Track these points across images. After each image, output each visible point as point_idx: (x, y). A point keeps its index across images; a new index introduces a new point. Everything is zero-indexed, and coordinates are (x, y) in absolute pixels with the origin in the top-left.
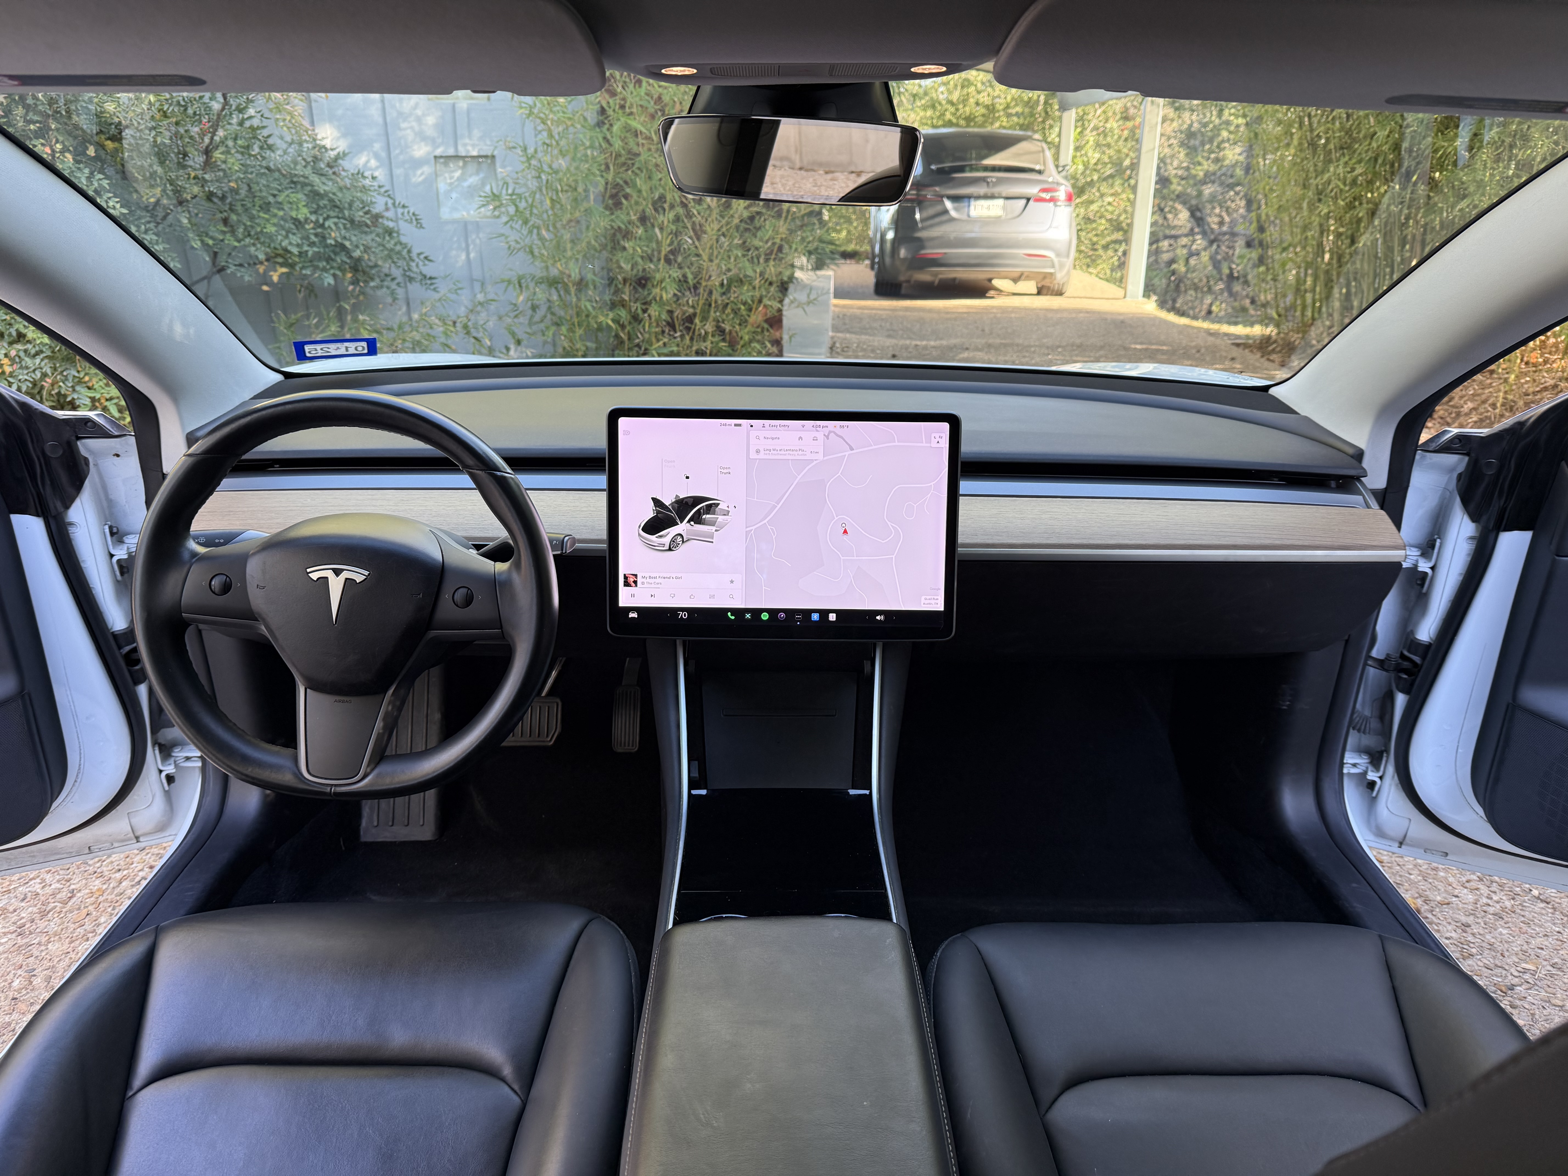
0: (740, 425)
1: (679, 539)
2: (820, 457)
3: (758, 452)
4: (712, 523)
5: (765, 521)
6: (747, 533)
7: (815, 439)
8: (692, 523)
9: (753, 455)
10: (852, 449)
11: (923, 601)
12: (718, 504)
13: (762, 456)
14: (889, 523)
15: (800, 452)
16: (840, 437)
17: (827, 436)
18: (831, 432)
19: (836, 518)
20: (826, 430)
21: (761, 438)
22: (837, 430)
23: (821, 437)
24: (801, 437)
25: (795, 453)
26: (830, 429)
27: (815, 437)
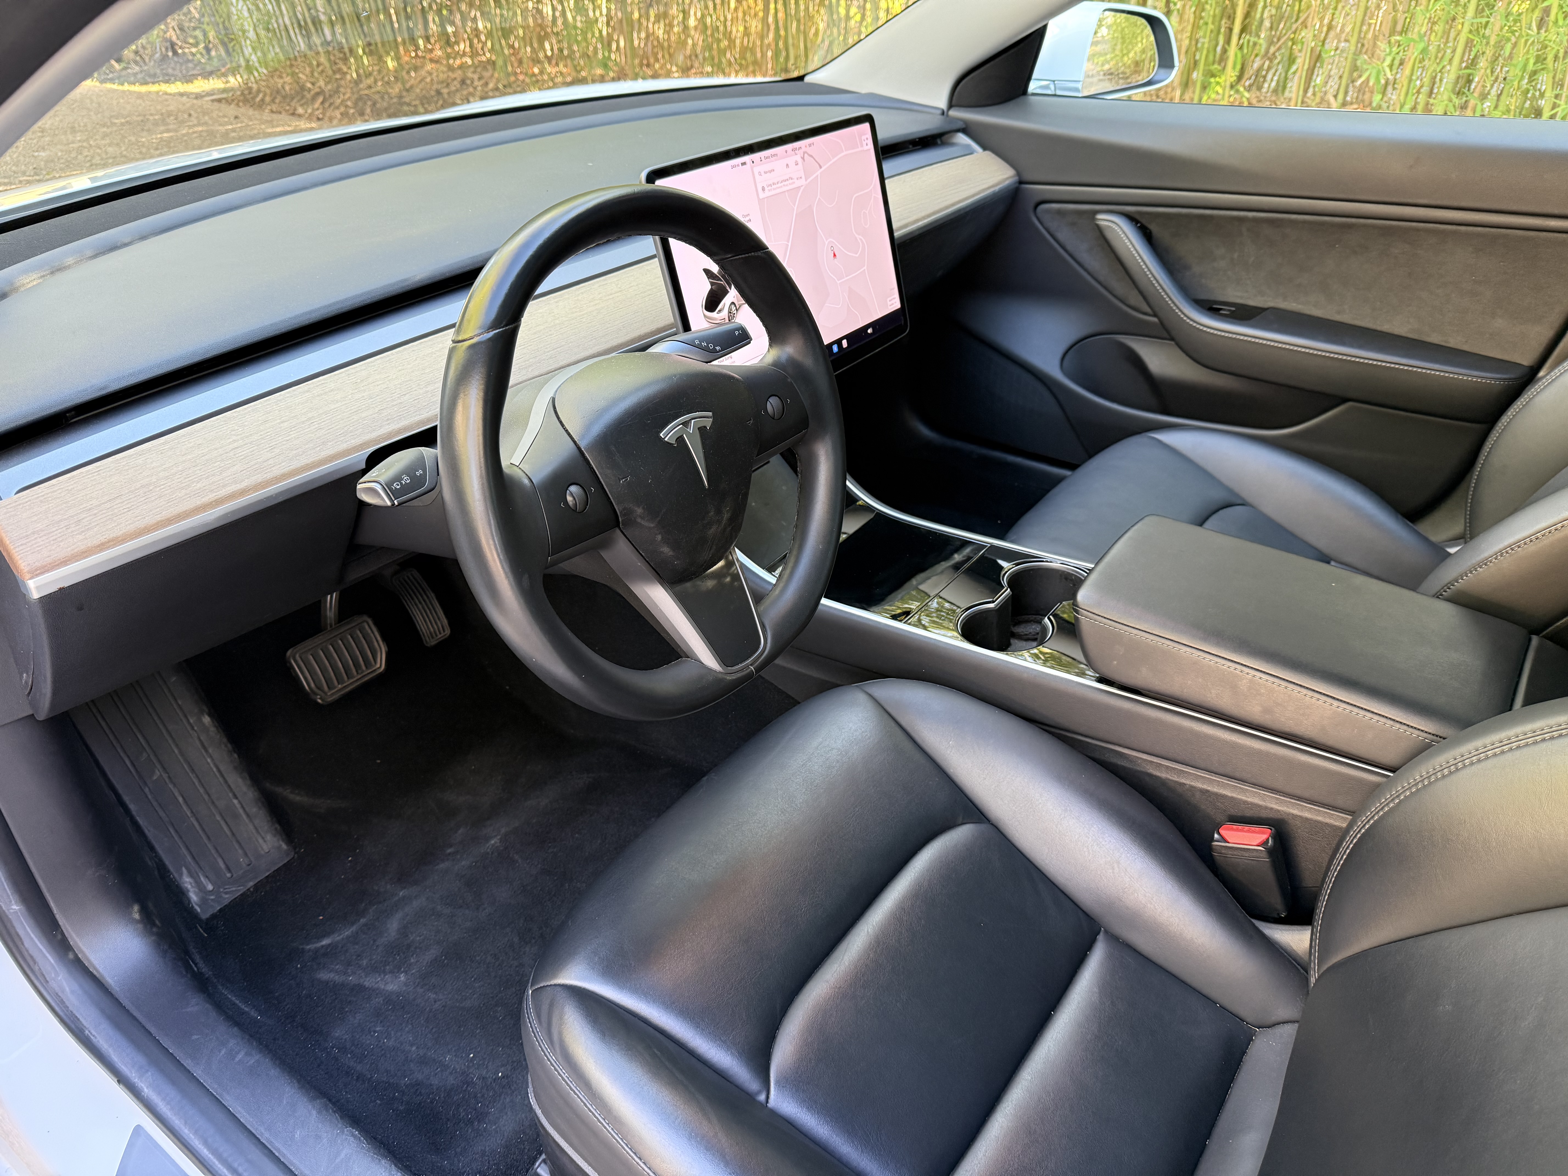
0: (745, 164)
1: (734, 308)
2: (803, 181)
7: (797, 163)
9: (762, 195)
10: (821, 167)
11: (889, 302)
13: (767, 193)
14: (857, 236)
15: (790, 181)
16: (811, 156)
17: (803, 158)
18: (804, 153)
19: (827, 243)
20: (801, 151)
21: (763, 173)
22: (809, 150)
23: (800, 161)
24: (787, 165)
25: (787, 183)
26: (804, 149)
27: (796, 161)
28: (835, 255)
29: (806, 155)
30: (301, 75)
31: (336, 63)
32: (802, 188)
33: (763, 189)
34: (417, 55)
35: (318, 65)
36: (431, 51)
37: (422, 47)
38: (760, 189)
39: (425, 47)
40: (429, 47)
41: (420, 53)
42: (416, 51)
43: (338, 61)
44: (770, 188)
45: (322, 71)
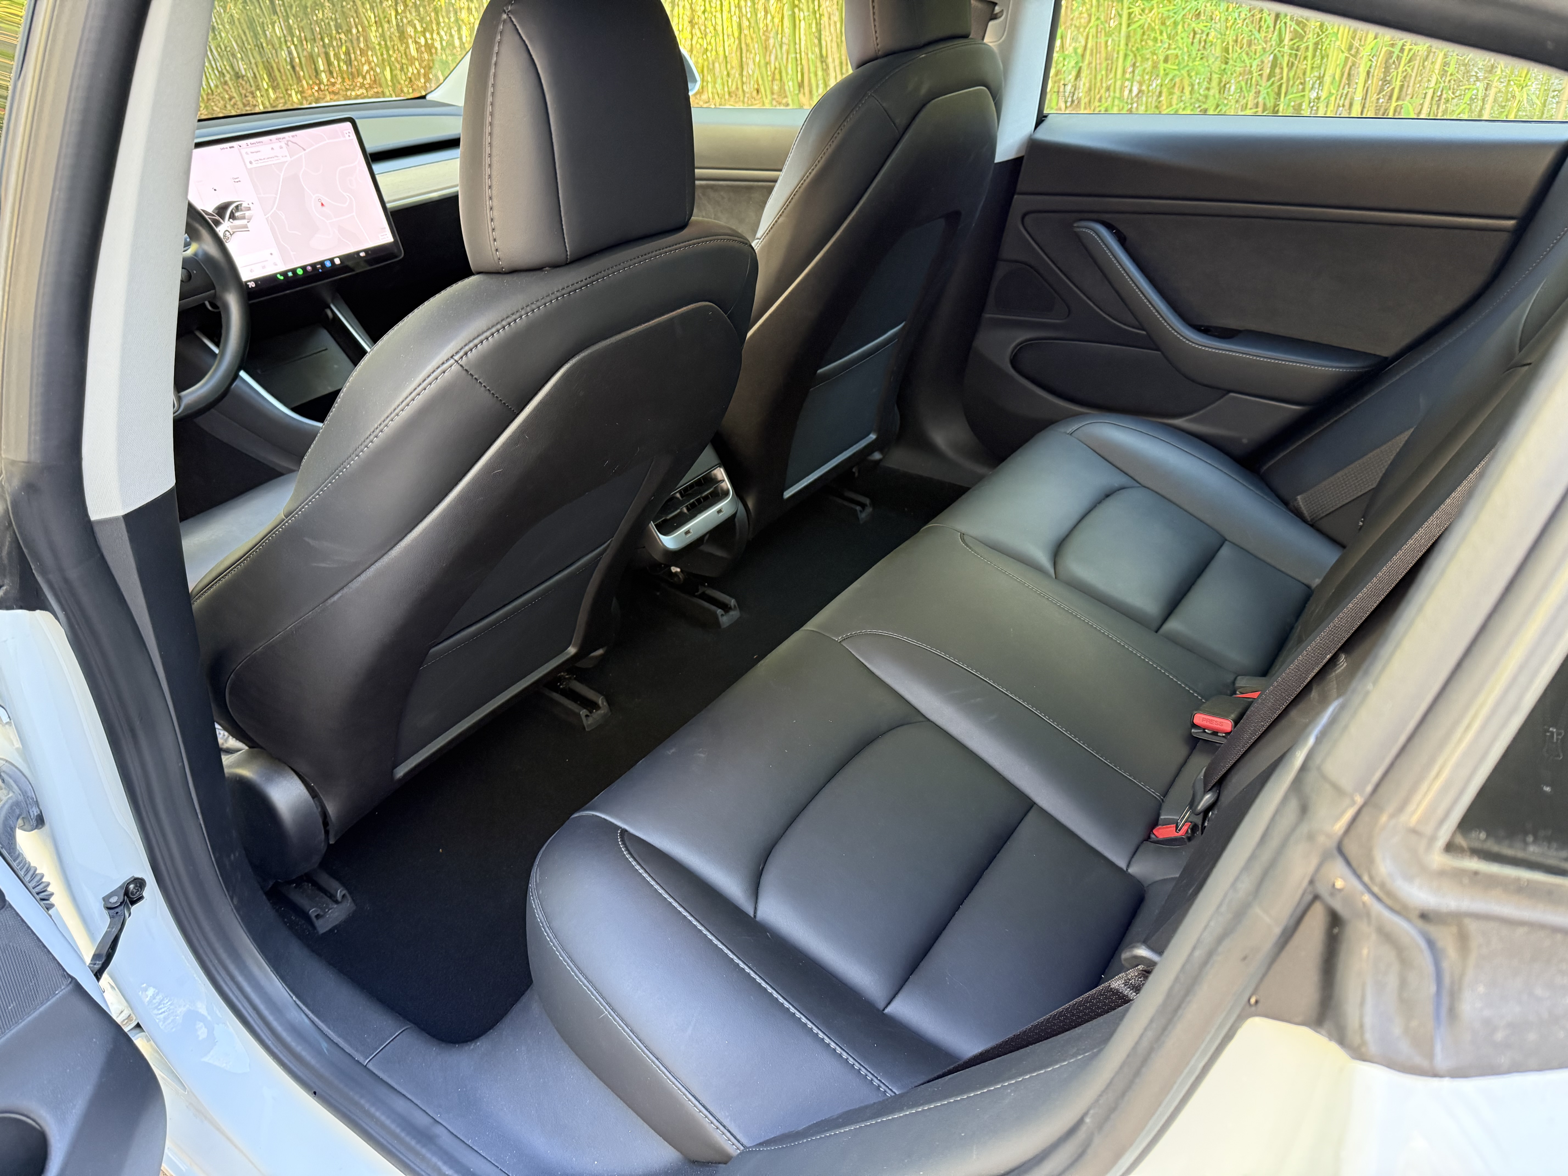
0: (233, 147)
1: (227, 233)
2: (288, 159)
3: (251, 163)
4: (243, 218)
5: (274, 208)
6: (267, 219)
7: (281, 148)
8: (231, 220)
9: (249, 166)
10: (304, 150)
11: (381, 237)
12: (241, 205)
13: (254, 165)
14: (345, 194)
15: (276, 158)
16: (296, 143)
17: (287, 145)
19: (315, 197)
20: (285, 140)
21: (249, 154)
22: (291, 139)
23: (284, 146)
25: (273, 159)
26: (287, 139)
27: (279, 145)
28: (322, 205)
29: (290, 142)
30: (215, 108)
31: (246, 96)
32: (288, 163)
34: (320, 89)
35: (230, 99)
36: (333, 84)
37: (325, 81)
38: (248, 164)
39: (328, 80)
40: (333, 80)
41: (322, 87)
42: (319, 85)
43: (247, 94)
44: (256, 162)
45: (235, 104)
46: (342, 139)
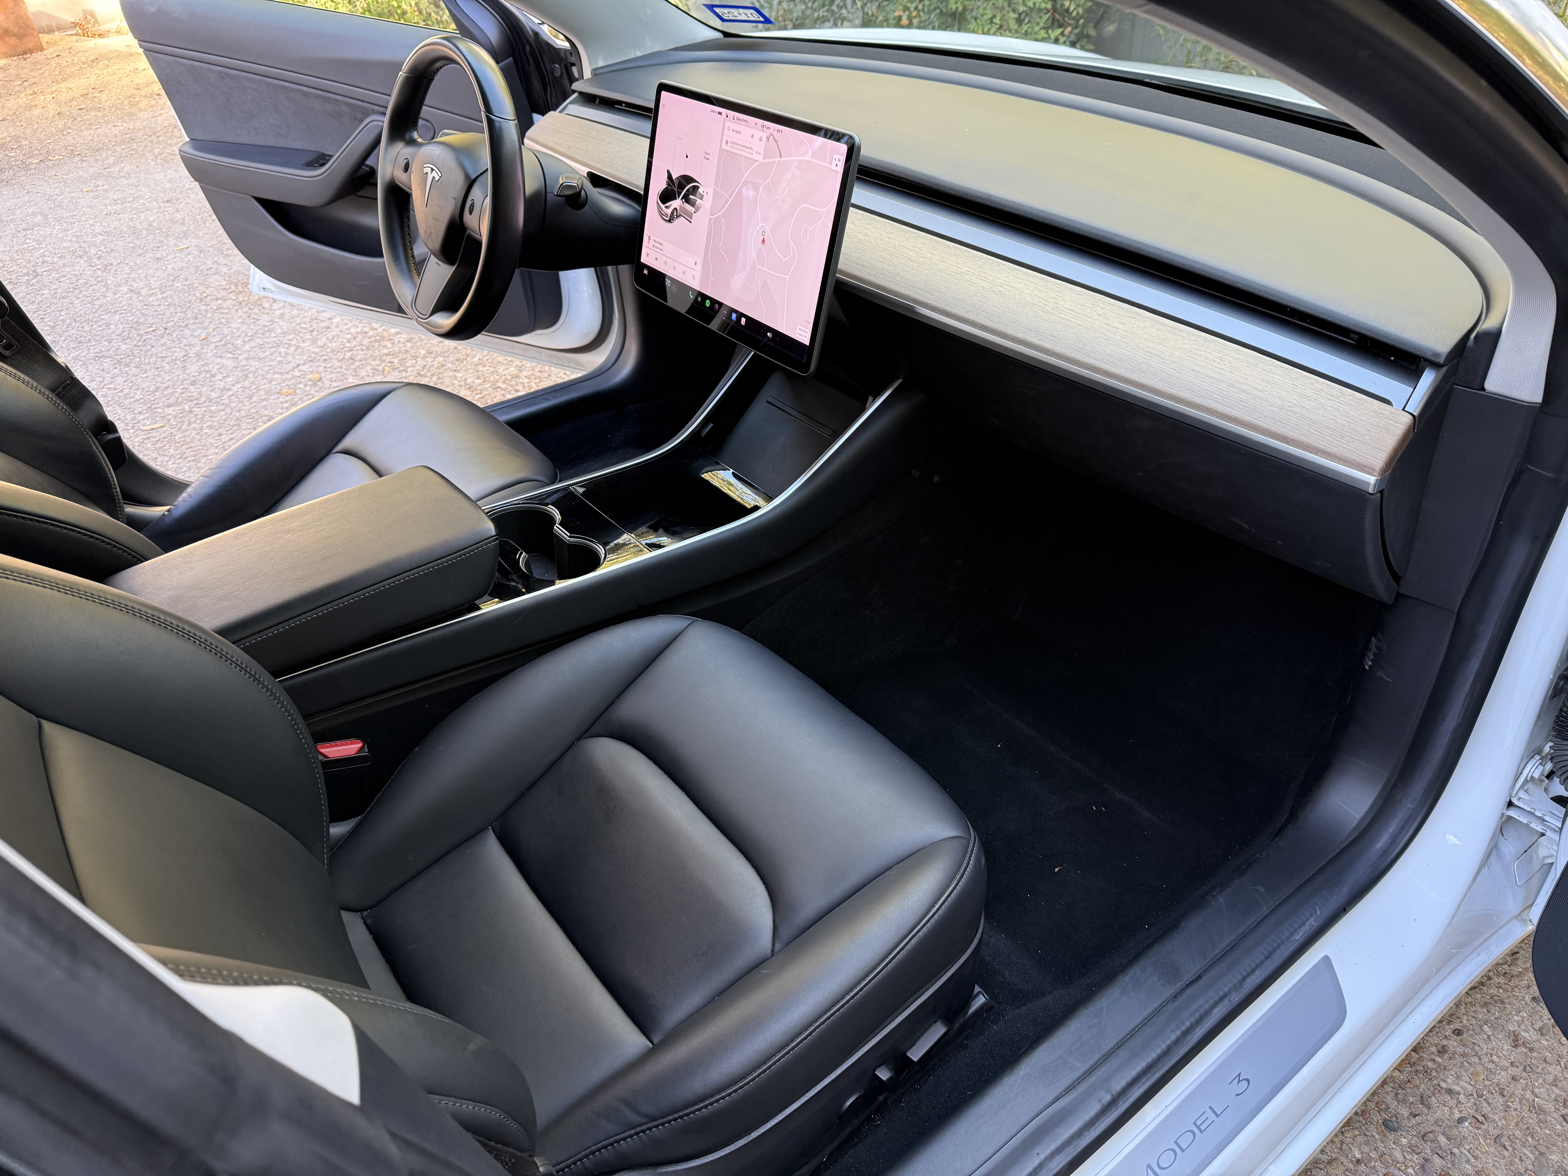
0: (721, 115)
1: (675, 213)
2: (761, 158)
4: (694, 205)
5: (721, 212)
6: (710, 221)
7: (763, 141)
9: (724, 145)
10: (782, 156)
12: (699, 188)
13: (728, 148)
14: (791, 242)
15: (750, 151)
16: (776, 142)
17: (768, 138)
18: (771, 134)
19: (760, 225)
20: (769, 131)
21: (731, 130)
22: (775, 133)
23: (764, 139)
24: (752, 136)
25: (745, 149)
26: (771, 131)
27: (761, 137)
28: (763, 241)
29: (771, 137)
32: (757, 163)
33: (727, 143)
38: (724, 142)
44: (732, 145)
46: (827, 165)
